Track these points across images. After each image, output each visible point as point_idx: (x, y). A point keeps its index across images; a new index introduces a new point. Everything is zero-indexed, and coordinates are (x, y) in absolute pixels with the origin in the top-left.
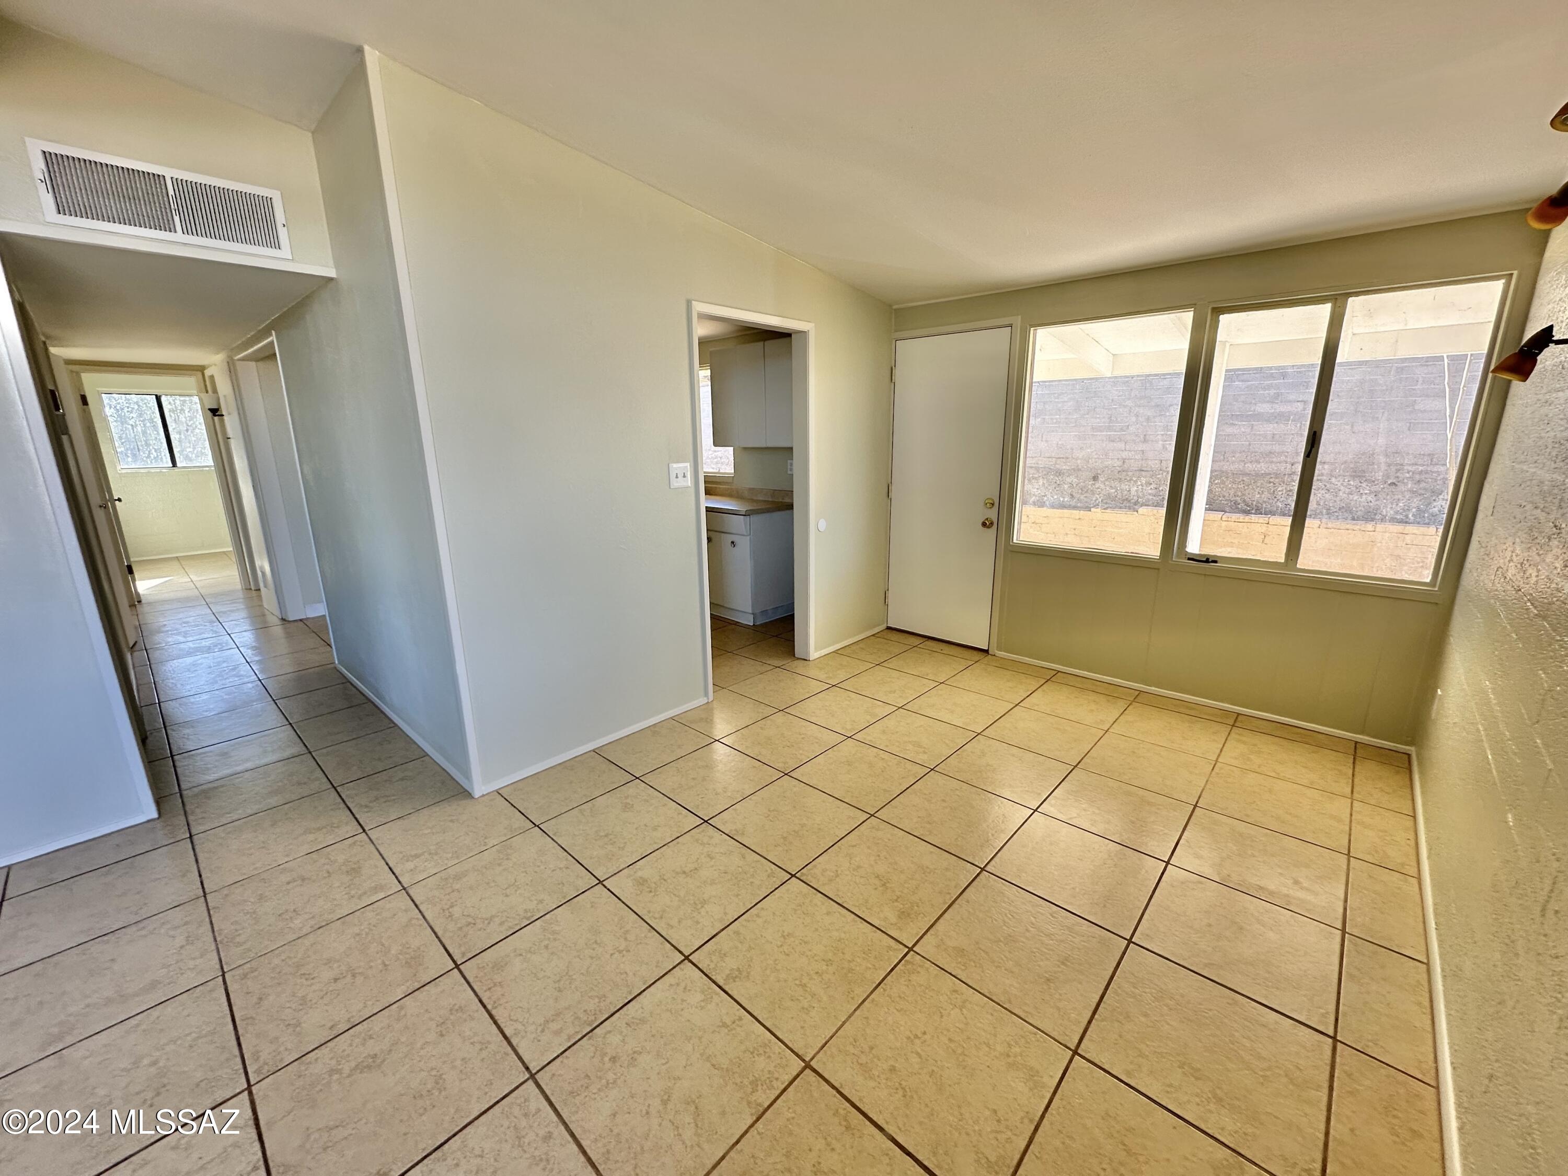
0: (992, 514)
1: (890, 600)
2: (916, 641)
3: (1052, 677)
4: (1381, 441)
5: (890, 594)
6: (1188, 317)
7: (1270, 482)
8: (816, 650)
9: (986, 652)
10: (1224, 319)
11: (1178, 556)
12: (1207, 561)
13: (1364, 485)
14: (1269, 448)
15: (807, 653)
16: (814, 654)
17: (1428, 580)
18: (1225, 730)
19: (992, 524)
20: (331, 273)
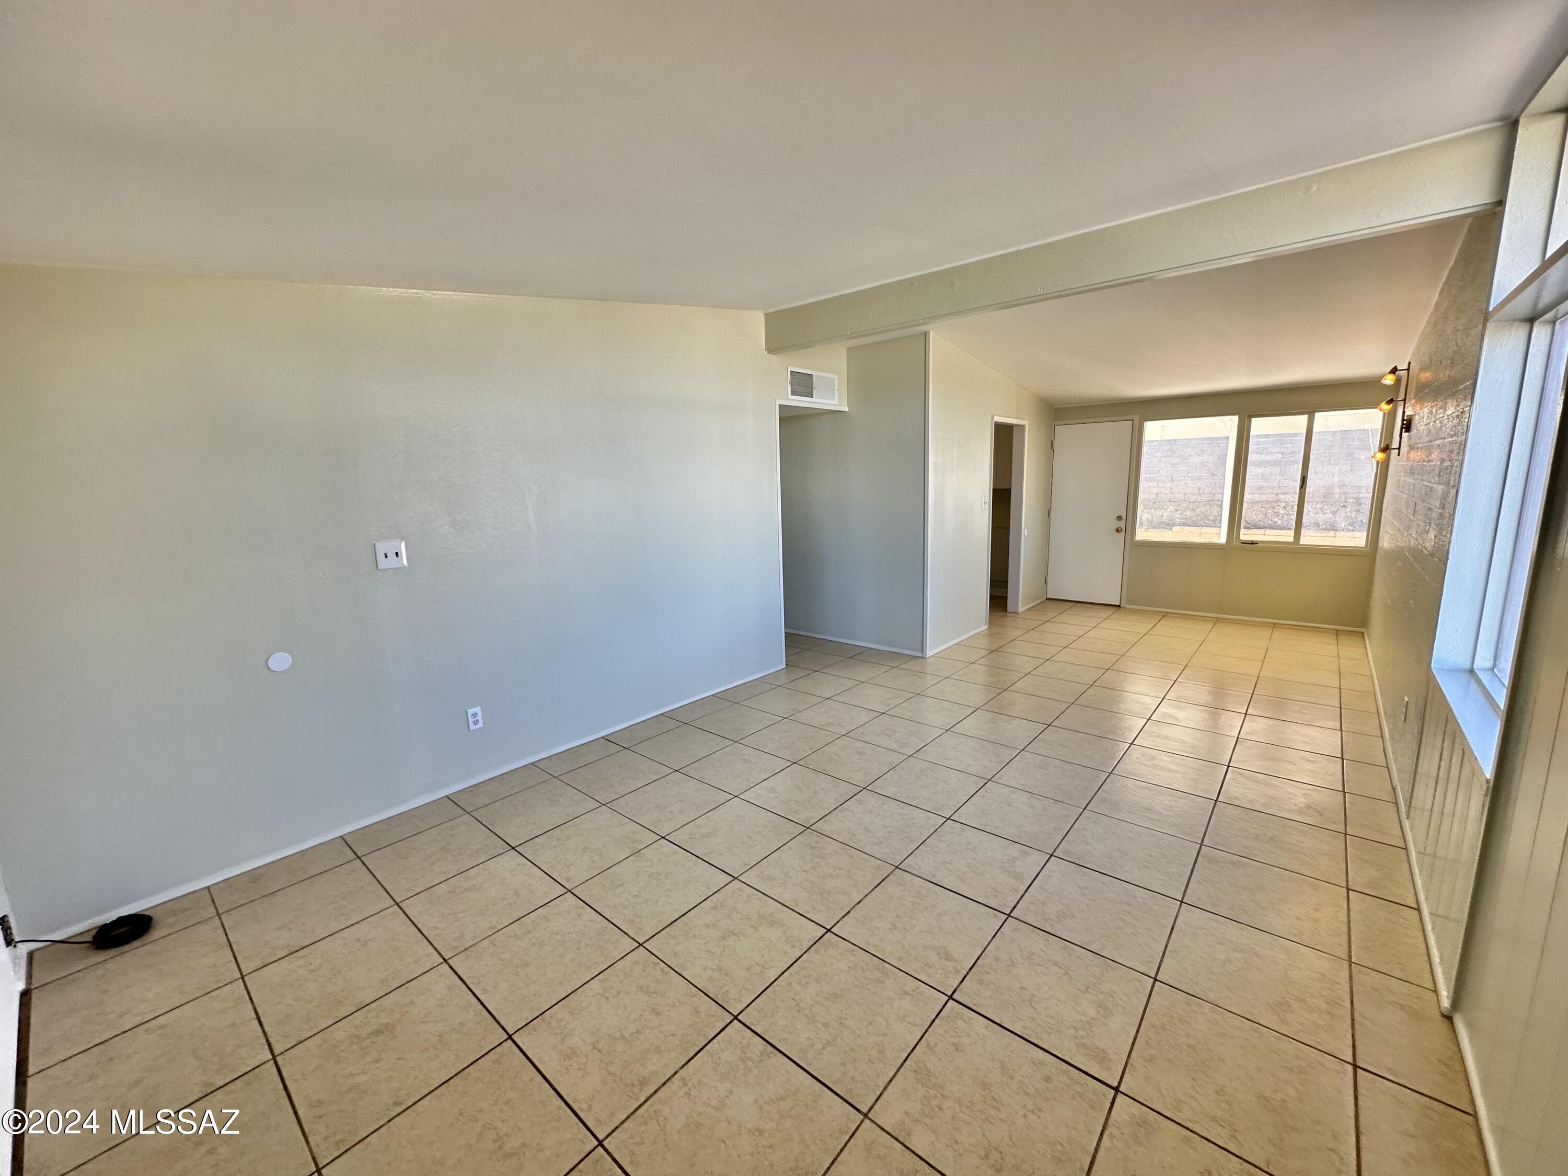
0: (1122, 524)
1: (1049, 582)
2: (1072, 604)
3: (1166, 615)
4: (1336, 479)
5: (1049, 577)
6: (1236, 418)
7: (1262, 507)
8: (1023, 606)
9: (1119, 606)
10: (1253, 420)
11: (1236, 542)
12: (1252, 543)
13: (1326, 507)
14: (1260, 484)
15: (1017, 609)
16: (1021, 609)
17: (1364, 545)
18: (1270, 630)
19: (1121, 530)
20: (846, 409)
